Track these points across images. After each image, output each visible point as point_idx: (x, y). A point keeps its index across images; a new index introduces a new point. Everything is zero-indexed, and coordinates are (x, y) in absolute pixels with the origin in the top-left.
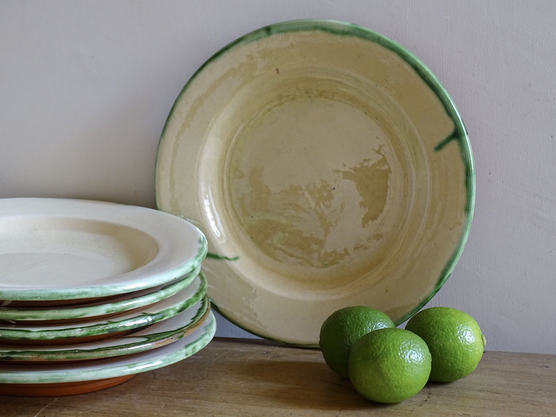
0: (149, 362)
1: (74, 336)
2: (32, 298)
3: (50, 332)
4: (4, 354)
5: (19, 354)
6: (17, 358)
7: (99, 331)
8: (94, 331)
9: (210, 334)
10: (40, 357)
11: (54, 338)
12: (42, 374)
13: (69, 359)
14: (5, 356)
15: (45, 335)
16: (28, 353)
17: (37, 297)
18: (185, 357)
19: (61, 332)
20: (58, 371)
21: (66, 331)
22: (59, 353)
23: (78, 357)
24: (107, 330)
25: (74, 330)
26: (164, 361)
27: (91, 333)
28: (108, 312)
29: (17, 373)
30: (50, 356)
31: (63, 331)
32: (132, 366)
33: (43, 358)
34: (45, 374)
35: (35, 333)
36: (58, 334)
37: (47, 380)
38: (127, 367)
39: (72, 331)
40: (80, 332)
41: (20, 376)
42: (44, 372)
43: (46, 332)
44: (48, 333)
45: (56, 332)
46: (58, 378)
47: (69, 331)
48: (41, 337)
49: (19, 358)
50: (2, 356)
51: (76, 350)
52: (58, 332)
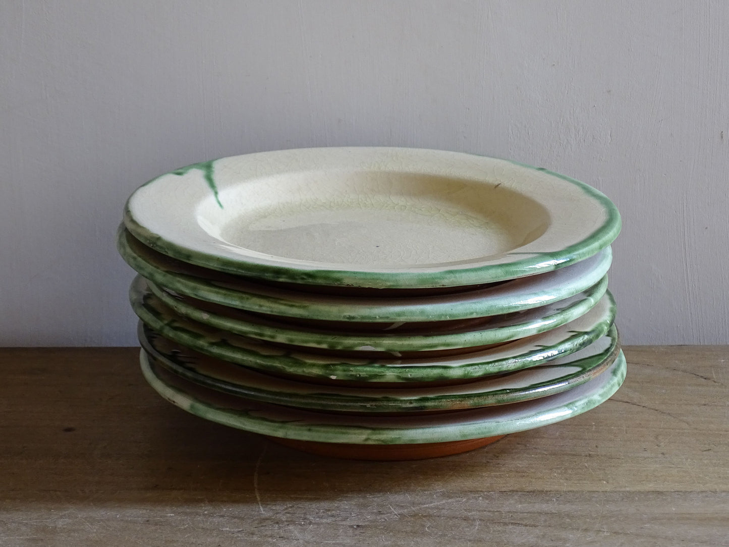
1: (506, 369)
2: (467, 314)
3: (477, 367)
4: (412, 402)
5: (433, 401)
6: (431, 406)
10: (463, 402)
11: (482, 375)
12: (465, 426)
13: (500, 403)
14: (414, 405)
15: (472, 370)
16: (445, 398)
17: (472, 313)
19: (490, 365)
20: (483, 421)
21: (496, 364)
22: (487, 394)
23: (511, 400)
25: (507, 361)
28: (539, 331)
29: (430, 428)
30: (476, 400)
31: (493, 364)
33: (467, 404)
34: (468, 426)
35: (456, 369)
36: (487, 368)
37: (472, 434)
39: (504, 362)
40: (513, 364)
41: (435, 433)
42: (466, 423)
43: (470, 367)
44: (474, 367)
45: (484, 366)
46: (487, 430)
47: (500, 363)
48: (465, 375)
49: (435, 407)
50: (411, 406)
51: (506, 390)
52: (487, 365)
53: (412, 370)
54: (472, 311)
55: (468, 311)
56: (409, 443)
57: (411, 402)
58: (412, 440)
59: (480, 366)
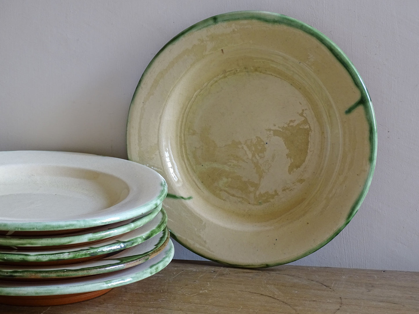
0: (122, 279)
1: (63, 259)
2: (31, 229)
3: (44, 256)
5: (20, 273)
6: (18, 276)
7: (83, 255)
8: (78, 255)
9: (169, 257)
10: (36, 275)
11: (48, 261)
13: (59, 277)
14: (9, 274)
15: (41, 258)
16: (27, 272)
18: (150, 275)
19: (52, 255)
20: (50, 286)
21: (57, 255)
22: (51, 272)
23: (66, 275)
24: (89, 254)
25: (63, 254)
26: (133, 278)
27: (76, 256)
28: (90, 240)
30: (44, 274)
31: (55, 255)
32: (109, 282)
33: (39, 276)
34: (40, 288)
35: (32, 257)
36: (50, 257)
37: (42, 293)
38: (104, 283)
40: (68, 256)
41: (21, 290)
42: (39, 287)
43: (41, 256)
44: (42, 256)
45: (49, 256)
46: (51, 291)
47: (59, 255)
48: (37, 260)
49: (20, 276)
50: (7, 274)
51: (64, 270)
52: (51, 255)
53: (8, 255)
54: (34, 227)
55: (31, 227)
56: (6, 295)
57: (7, 272)
58: (8, 294)
59: (46, 255)
